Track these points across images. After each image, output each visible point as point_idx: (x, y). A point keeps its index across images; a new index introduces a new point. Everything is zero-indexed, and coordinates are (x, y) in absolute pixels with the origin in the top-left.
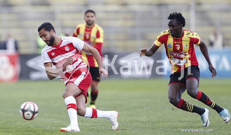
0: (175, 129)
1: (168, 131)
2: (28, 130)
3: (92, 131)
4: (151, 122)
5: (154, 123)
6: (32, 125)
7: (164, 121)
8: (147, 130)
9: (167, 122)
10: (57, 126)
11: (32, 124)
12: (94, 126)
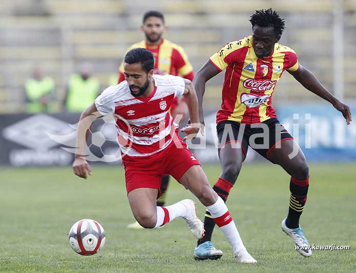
0: (304, 265)
1: (290, 269)
2: (7, 268)
3: (135, 269)
4: (255, 252)
5: (260, 252)
6: (16, 258)
7: (280, 250)
8: (247, 267)
9: (287, 251)
10: (64, 260)
11: (16, 256)
12: (140, 259)
